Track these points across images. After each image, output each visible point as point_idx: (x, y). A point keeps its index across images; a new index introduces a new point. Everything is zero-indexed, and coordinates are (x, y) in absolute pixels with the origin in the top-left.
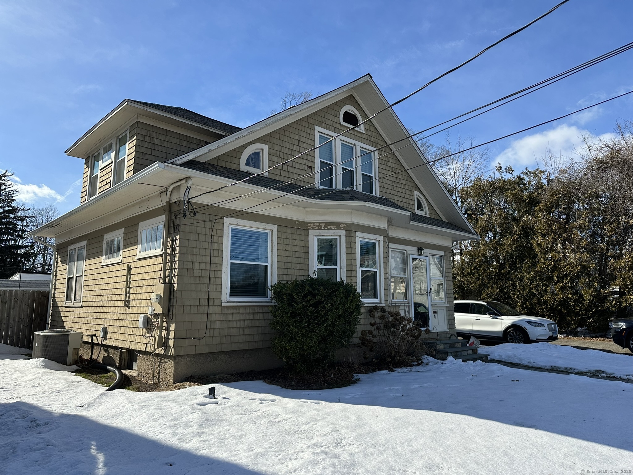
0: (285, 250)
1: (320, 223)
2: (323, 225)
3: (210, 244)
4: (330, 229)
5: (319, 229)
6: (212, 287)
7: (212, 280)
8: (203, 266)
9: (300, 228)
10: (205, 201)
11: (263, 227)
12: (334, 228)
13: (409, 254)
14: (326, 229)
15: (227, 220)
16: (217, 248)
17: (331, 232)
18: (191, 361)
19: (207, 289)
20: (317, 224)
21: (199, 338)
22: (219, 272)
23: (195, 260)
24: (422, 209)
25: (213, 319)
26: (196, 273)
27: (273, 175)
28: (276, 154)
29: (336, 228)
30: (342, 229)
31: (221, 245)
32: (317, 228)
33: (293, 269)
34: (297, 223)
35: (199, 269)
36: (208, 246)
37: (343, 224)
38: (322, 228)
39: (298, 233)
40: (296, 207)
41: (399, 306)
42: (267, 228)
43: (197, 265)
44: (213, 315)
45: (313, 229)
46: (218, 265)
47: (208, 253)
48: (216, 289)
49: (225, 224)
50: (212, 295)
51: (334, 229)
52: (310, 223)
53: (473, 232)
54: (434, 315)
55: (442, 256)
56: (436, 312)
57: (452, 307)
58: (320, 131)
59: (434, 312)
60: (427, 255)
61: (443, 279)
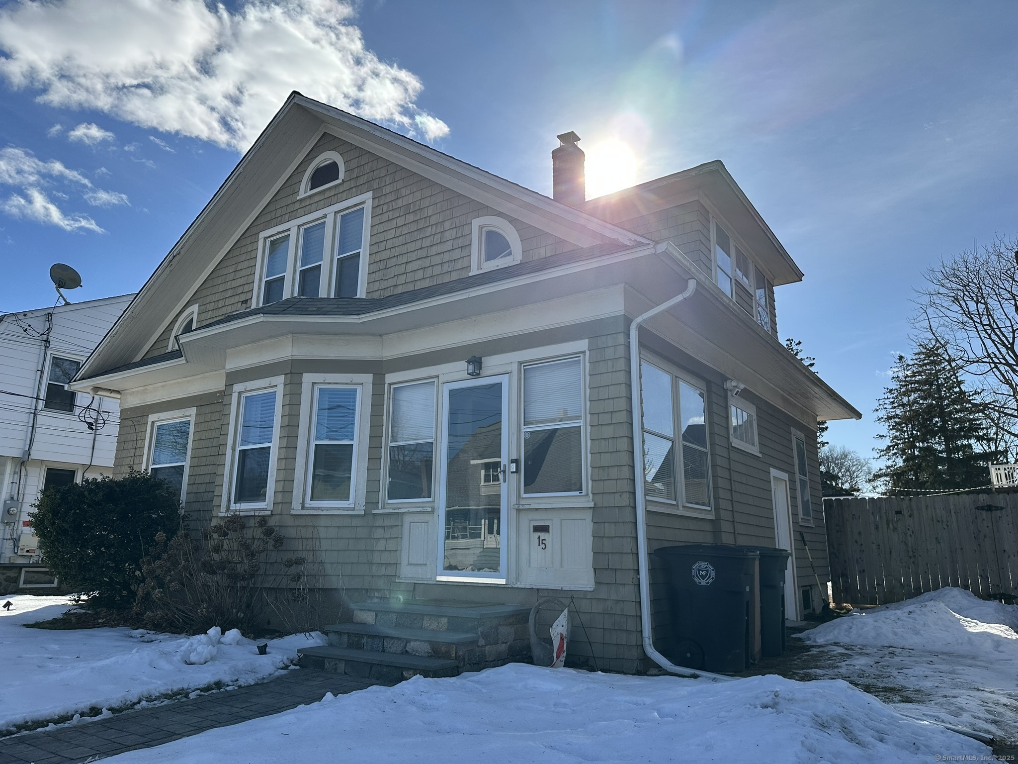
3: (134, 450)
11: (184, 414)
13: (443, 384)
15: (151, 419)
16: (139, 454)
24: (508, 250)
28: (206, 308)
31: (143, 449)
36: (133, 453)
41: (404, 513)
47: (132, 461)
49: (148, 424)
53: (627, 243)
54: (539, 538)
55: (581, 355)
56: (545, 529)
57: (617, 509)
58: (266, 236)
59: (537, 529)
60: (508, 369)
61: (580, 423)
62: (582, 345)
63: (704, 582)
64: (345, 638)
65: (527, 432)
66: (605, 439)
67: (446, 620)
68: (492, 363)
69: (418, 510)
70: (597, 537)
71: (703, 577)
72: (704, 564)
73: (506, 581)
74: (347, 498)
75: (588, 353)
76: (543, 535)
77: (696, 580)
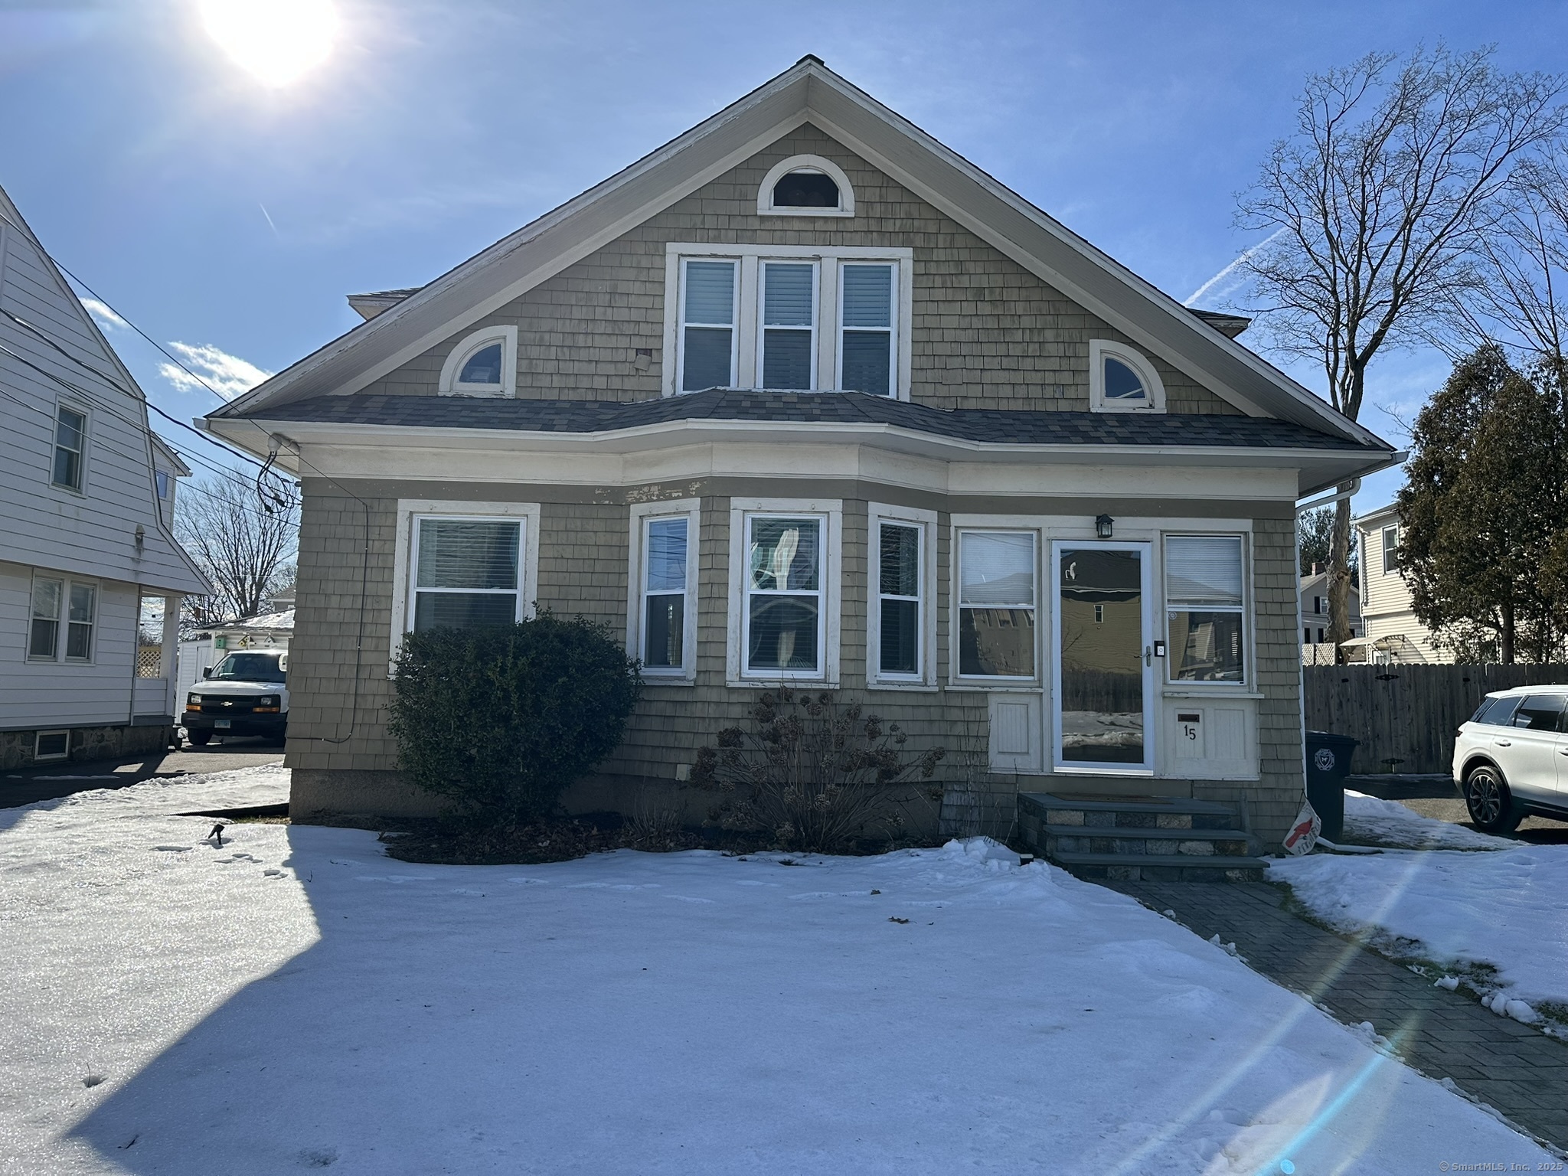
0: (562, 558)
1: (650, 485)
2: (655, 490)
3: (364, 556)
4: (670, 498)
5: (649, 501)
6: (367, 643)
7: (368, 630)
8: (347, 602)
9: (607, 502)
10: (352, 472)
11: (502, 510)
12: (676, 495)
13: (1050, 540)
14: (662, 500)
15: (404, 505)
16: (380, 565)
17: (671, 505)
18: (323, 782)
19: (356, 647)
20: (646, 489)
21: (336, 740)
22: (383, 613)
23: (330, 591)
24: (1140, 390)
25: (369, 706)
26: (332, 615)
27: (531, 389)
28: (542, 339)
29: (681, 494)
30: (694, 493)
31: (391, 557)
32: (645, 498)
33: (585, 600)
34: (597, 492)
35: (340, 609)
36: (358, 561)
37: (695, 480)
38: (655, 498)
39: (600, 516)
40: (594, 456)
41: (987, 692)
42: (509, 512)
43: (335, 601)
44: (370, 698)
45: (638, 501)
46: (383, 599)
47: (359, 575)
48: (377, 646)
49: (399, 514)
50: (367, 658)
51: (678, 498)
52: (632, 488)
53: (1363, 441)
54: (1186, 727)
55: (1242, 535)
56: (1195, 718)
57: (1285, 702)
58: (684, 253)
59: (1183, 718)
60: (1148, 537)
61: (1242, 609)
62: (1246, 525)
63: (1325, 768)
64: (1087, 843)
65: (1173, 612)
66: (1274, 630)
67: (1190, 817)
68: (1123, 525)
69: (1024, 690)
70: (1263, 729)
71: (1325, 763)
72: (1326, 751)
73: (1154, 772)
74: (913, 669)
75: (1251, 535)
76: (1190, 725)
77: (1319, 766)
